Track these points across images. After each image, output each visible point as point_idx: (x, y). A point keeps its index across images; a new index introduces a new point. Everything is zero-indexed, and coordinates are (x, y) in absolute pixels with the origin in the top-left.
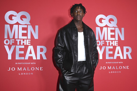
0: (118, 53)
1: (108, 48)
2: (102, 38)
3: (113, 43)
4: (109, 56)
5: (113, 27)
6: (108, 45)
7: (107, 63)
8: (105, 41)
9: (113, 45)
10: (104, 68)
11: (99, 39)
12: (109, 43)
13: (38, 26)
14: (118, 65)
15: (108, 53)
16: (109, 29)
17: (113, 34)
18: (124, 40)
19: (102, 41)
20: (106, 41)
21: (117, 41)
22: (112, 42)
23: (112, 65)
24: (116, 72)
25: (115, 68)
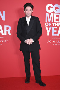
1: (53, 28)
2: (49, 21)
4: (54, 34)
5: (58, 13)
7: (52, 38)
8: (52, 23)
9: (57, 26)
10: (50, 41)
12: (55, 24)
13: (5, 11)
15: (53, 31)
16: (55, 15)
19: (49, 23)
22: (57, 24)
23: (56, 40)
24: (58, 45)
25: (58, 42)
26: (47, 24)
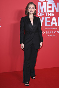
0: (54, 22)
1: (46, 18)
2: (42, 11)
3: (50, 14)
4: (47, 24)
5: (51, 2)
6: (46, 16)
7: (45, 29)
9: (51, 16)
11: (40, 12)
12: (47, 14)
14: (54, 30)
16: (48, 3)
17: (50, 7)
18: (58, 12)
19: (42, 13)
20: (45, 13)
21: (54, 13)
24: (52, 36)
25: (52, 33)
26: (39, 14)
